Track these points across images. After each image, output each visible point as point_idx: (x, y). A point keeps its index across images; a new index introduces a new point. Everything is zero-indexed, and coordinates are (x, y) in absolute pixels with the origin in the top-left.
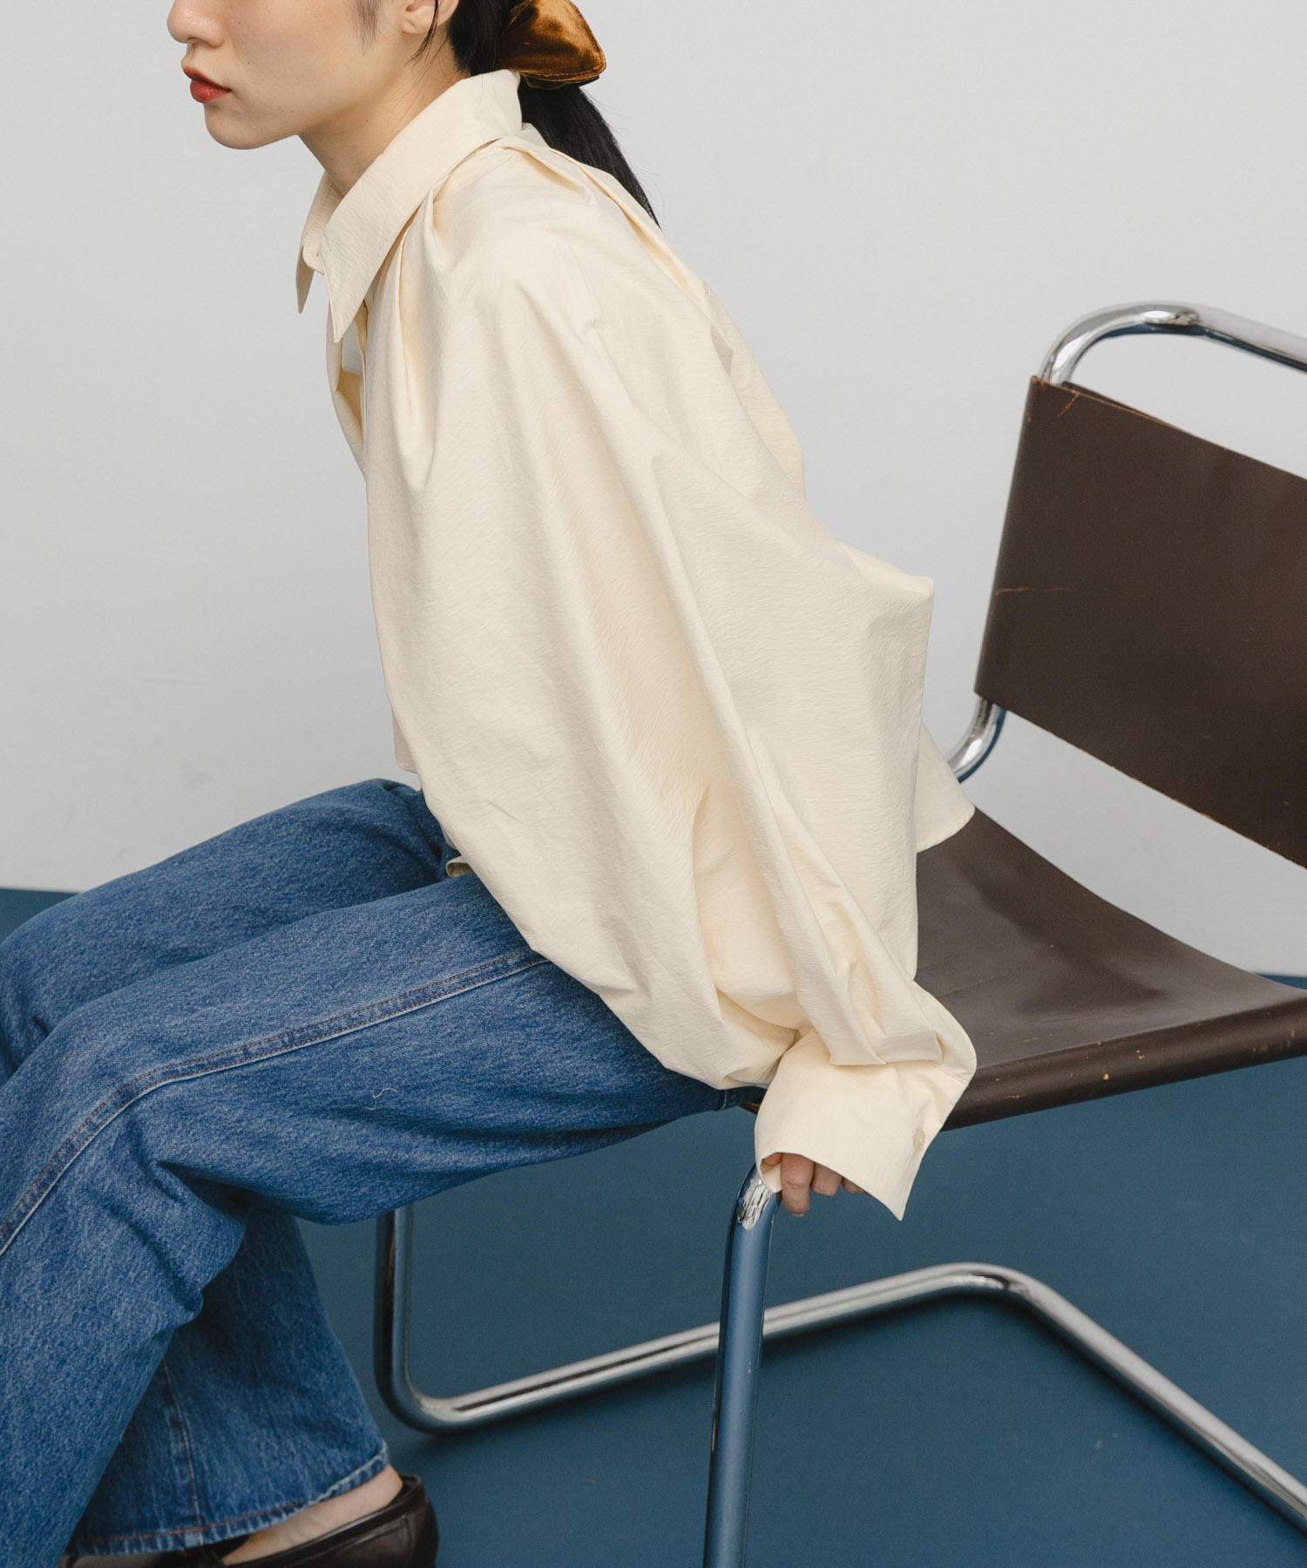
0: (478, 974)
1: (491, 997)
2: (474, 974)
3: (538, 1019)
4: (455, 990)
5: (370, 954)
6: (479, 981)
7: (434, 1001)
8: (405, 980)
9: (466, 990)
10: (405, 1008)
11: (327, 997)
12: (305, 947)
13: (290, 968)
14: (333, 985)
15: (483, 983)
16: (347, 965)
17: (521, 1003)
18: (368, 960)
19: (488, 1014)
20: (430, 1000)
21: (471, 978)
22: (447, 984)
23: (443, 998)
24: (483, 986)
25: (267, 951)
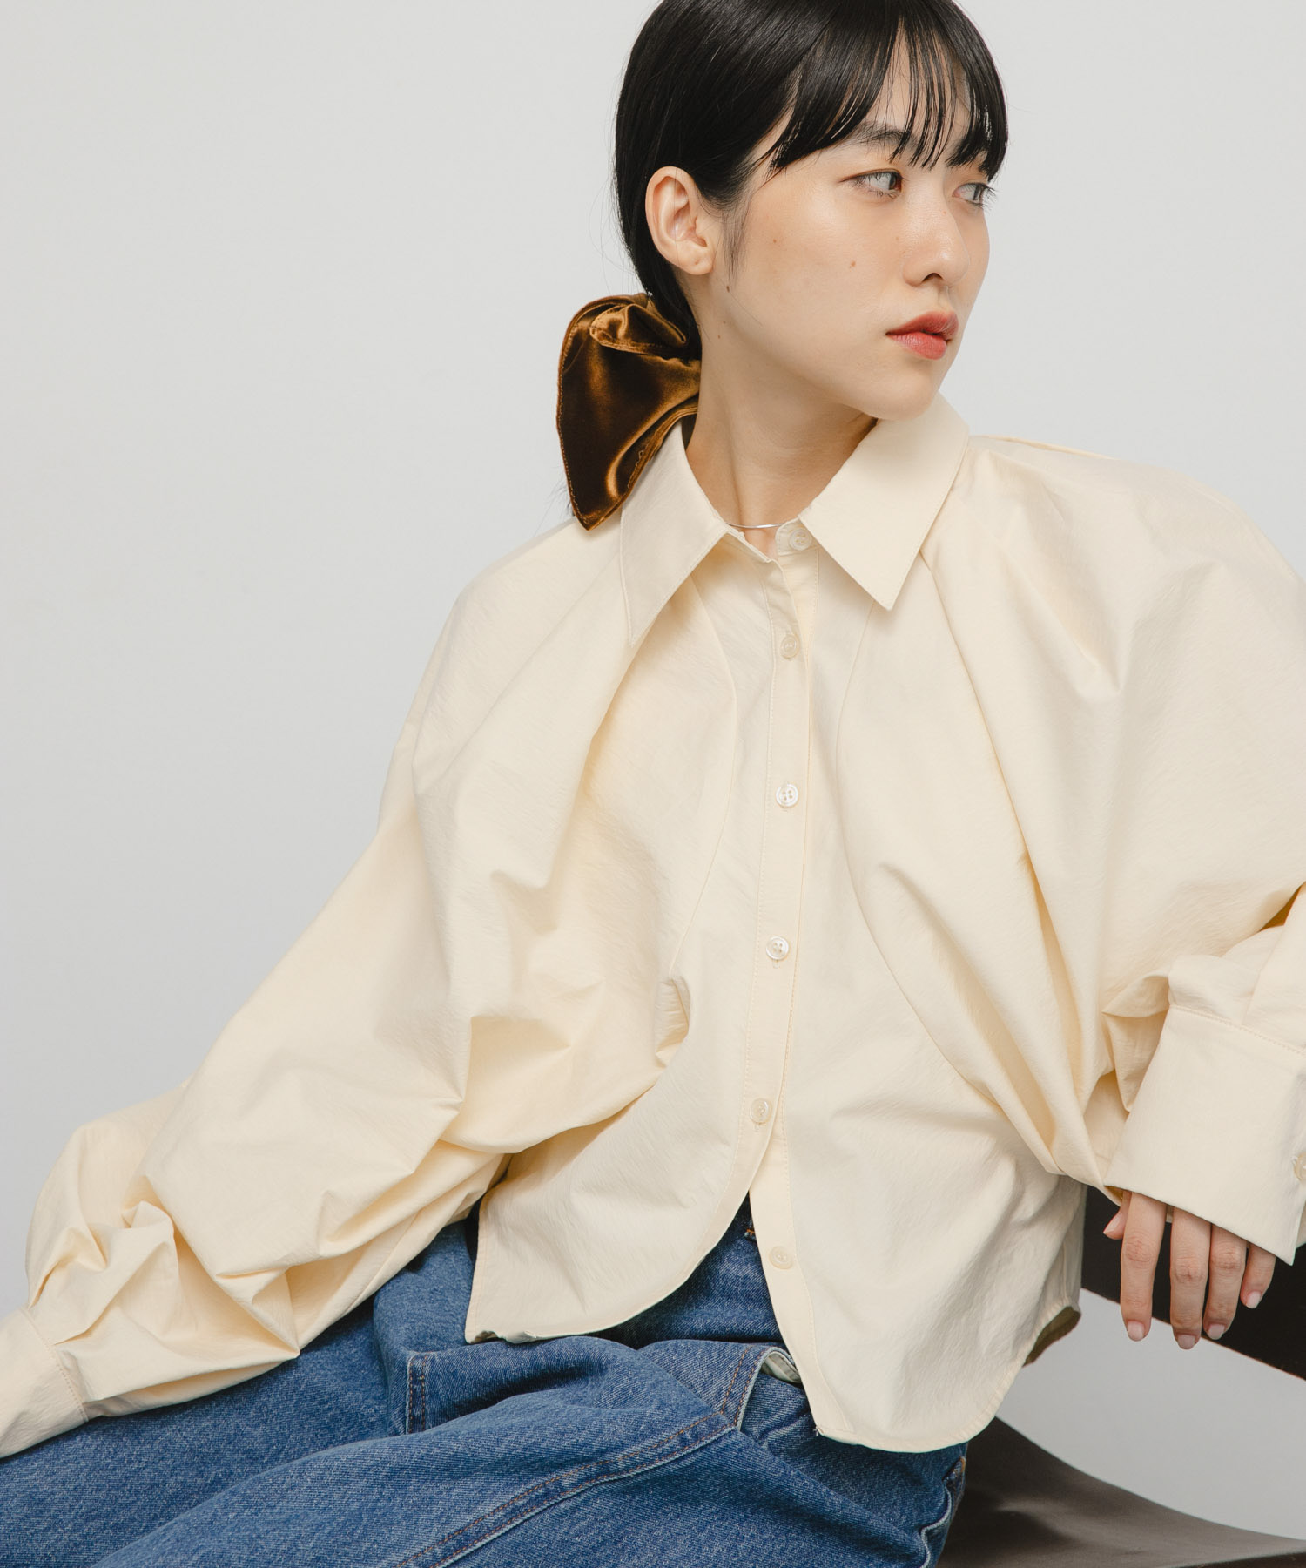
0: (525, 1501)
1: (541, 1531)
2: (521, 1502)
3: (598, 1554)
4: (500, 1528)
5: (383, 1486)
6: (527, 1511)
7: (479, 1545)
8: (438, 1518)
9: (514, 1525)
10: (445, 1558)
11: (346, 1554)
12: (292, 1488)
13: (285, 1522)
14: (351, 1534)
15: (532, 1514)
16: (355, 1506)
17: (577, 1535)
18: (382, 1496)
19: (540, 1556)
20: (473, 1545)
21: (518, 1508)
22: (492, 1519)
23: (490, 1538)
24: (532, 1517)
25: (245, 1508)
